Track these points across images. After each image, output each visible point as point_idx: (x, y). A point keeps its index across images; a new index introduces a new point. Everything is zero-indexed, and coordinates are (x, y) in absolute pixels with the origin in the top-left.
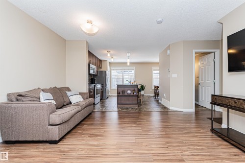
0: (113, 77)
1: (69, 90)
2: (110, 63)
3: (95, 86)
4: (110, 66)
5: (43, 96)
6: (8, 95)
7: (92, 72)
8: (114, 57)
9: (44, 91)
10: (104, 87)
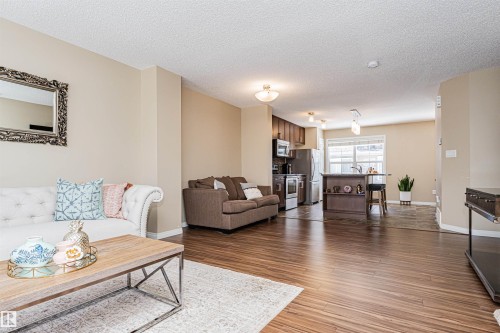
0: (332, 160)
1: (244, 181)
2: (324, 131)
3: (285, 177)
4: (324, 138)
5: (217, 185)
6: (190, 182)
7: (281, 152)
8: (328, 120)
9: (218, 179)
10: (308, 180)
